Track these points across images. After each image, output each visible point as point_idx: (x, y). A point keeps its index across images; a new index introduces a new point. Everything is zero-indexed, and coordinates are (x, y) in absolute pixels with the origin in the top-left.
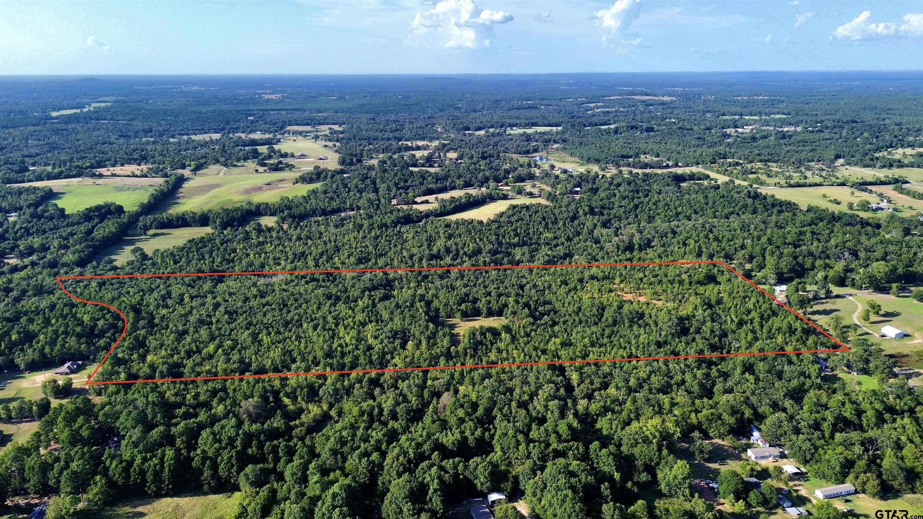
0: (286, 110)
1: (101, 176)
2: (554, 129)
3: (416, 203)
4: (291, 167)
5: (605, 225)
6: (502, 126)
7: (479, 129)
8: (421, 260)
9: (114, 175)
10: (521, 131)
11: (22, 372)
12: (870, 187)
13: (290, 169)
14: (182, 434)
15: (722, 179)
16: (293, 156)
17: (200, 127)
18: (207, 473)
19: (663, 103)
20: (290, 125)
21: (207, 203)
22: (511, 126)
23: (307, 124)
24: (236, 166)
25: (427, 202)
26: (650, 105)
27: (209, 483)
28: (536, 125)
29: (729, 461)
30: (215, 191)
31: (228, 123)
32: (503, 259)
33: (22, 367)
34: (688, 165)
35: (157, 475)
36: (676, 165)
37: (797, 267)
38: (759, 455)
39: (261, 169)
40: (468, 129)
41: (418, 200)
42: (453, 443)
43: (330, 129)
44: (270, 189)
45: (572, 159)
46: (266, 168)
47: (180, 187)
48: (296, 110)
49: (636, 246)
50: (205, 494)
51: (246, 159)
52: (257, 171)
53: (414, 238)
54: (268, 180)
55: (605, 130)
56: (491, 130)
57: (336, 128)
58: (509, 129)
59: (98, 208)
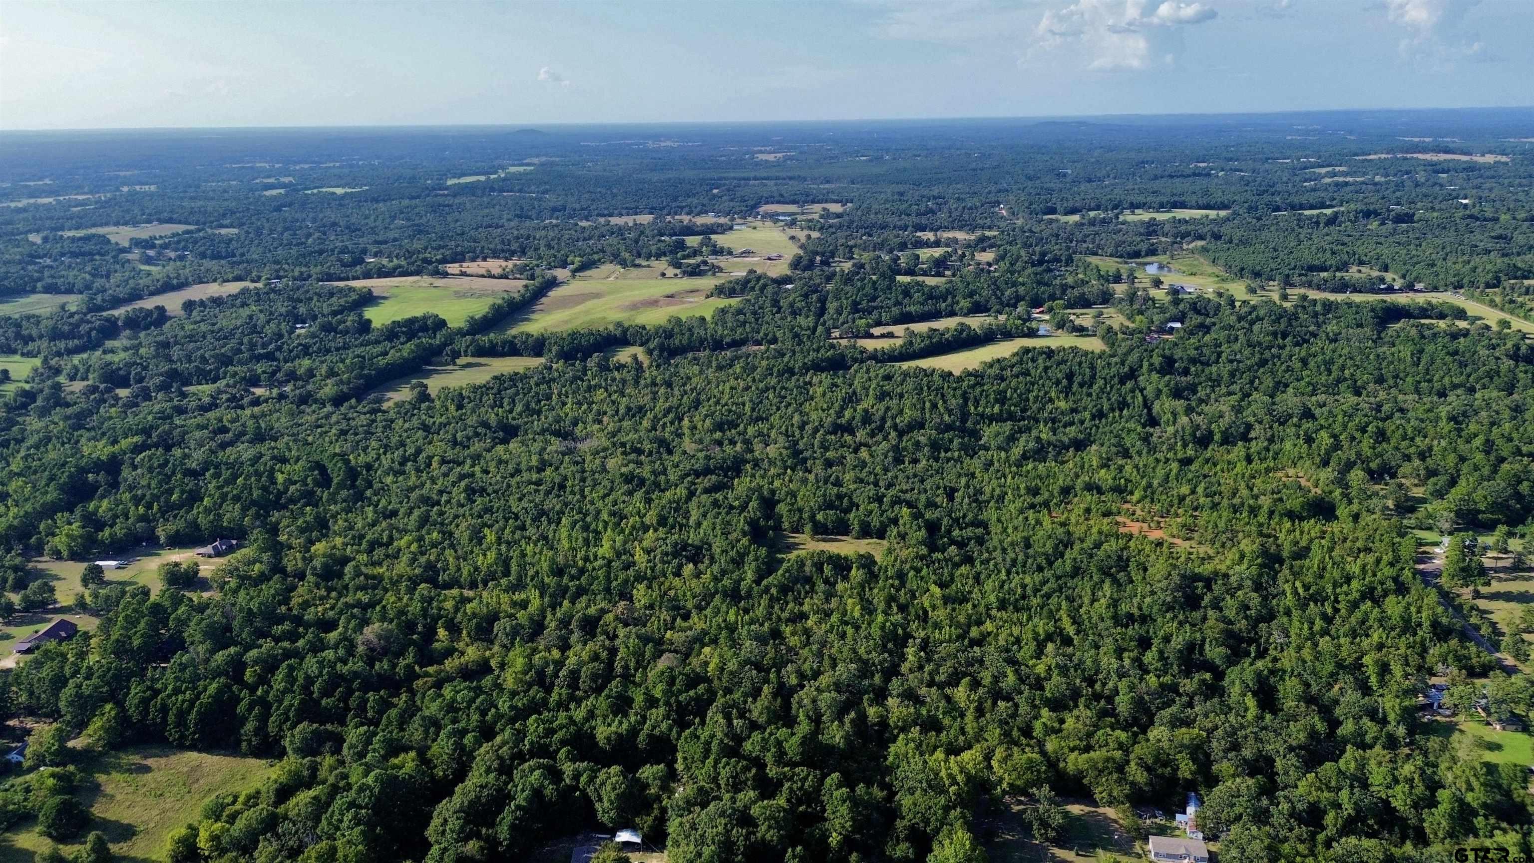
0: (777, 178)
1: (445, 275)
2: (1212, 214)
3: (871, 336)
4: (716, 270)
5: (1177, 394)
6: (1115, 207)
7: (1073, 211)
8: (816, 430)
9: (463, 274)
10: (1145, 216)
13: (714, 274)
14: (256, 662)
15: (1492, 317)
16: (730, 253)
17: (633, 205)
18: (250, 726)
19: (1471, 168)
20: (767, 203)
21: (566, 322)
22: (1133, 207)
23: (794, 202)
24: (639, 266)
25: (890, 335)
26: (1443, 172)
27: (250, 741)
28: (1183, 205)
29: (1100, 851)
30: (589, 304)
31: (675, 199)
32: (951, 441)
33: (162, 539)
34: (1435, 289)
35: (182, 715)
36: (1410, 288)
37: (1512, 502)
38: (1163, 851)
39: (671, 271)
40: (1053, 211)
41: (877, 331)
42: (608, 739)
43: (824, 209)
44: (668, 305)
45: (1211, 269)
46: (678, 271)
47: (545, 295)
48: (791, 178)
49: (1217, 437)
51: (658, 256)
52: (663, 275)
53: (824, 395)
54: (669, 292)
55: (1310, 218)
56: (1092, 214)
57: (835, 208)
58: (1128, 212)
59: (411, 321)
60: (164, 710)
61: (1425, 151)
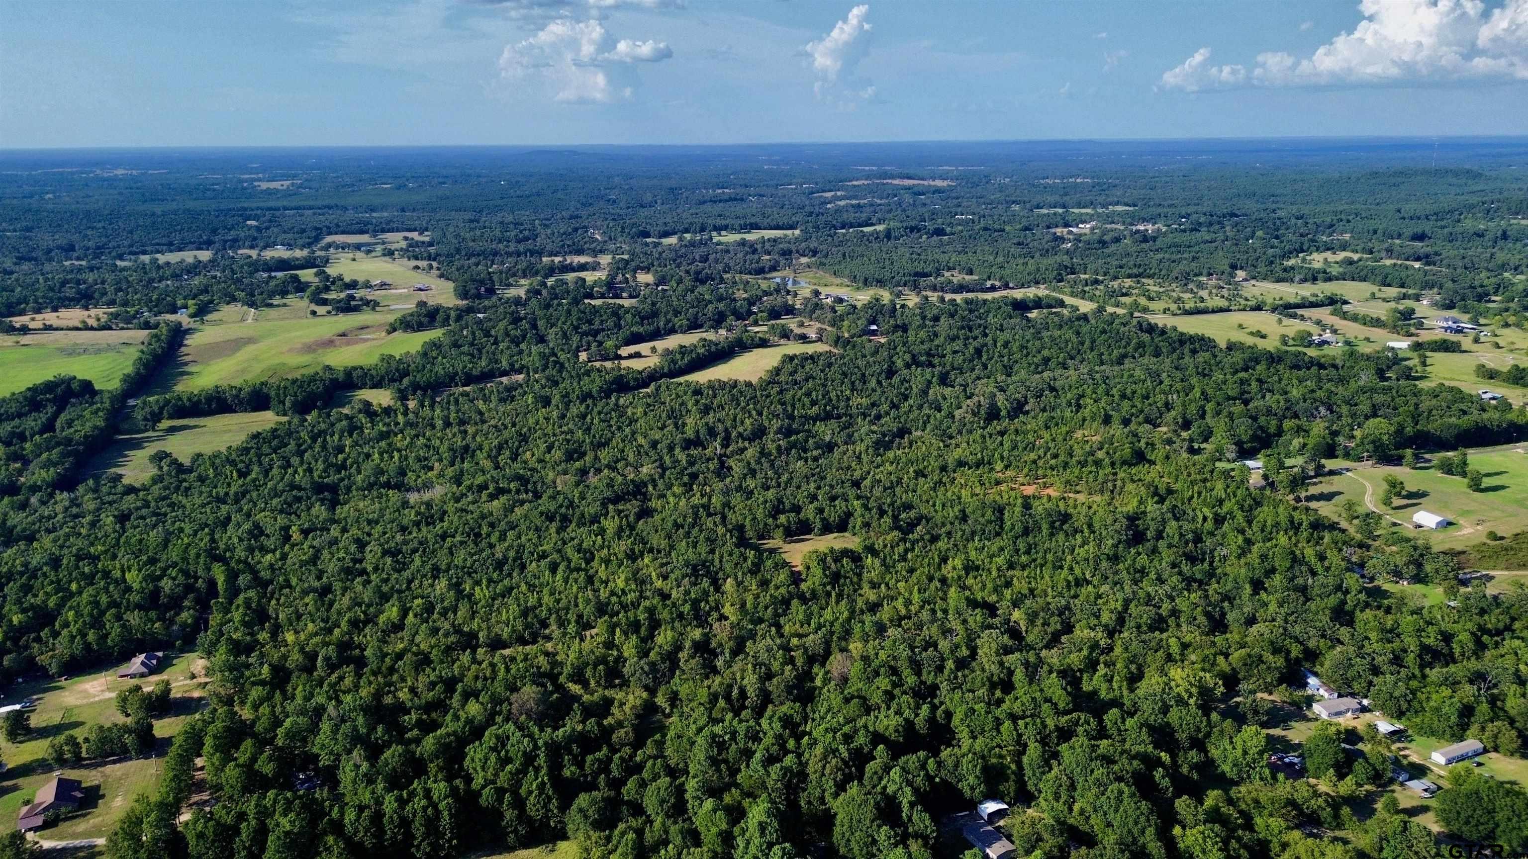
0: (311, 208)
1: (25, 330)
2: (789, 232)
3: (620, 357)
4: (373, 305)
5: (944, 380)
6: (703, 230)
7: (666, 234)
8: (671, 448)
9: (48, 328)
10: (737, 237)
11: (52, 678)
12: (1300, 312)
13: (373, 309)
14: (435, 756)
15: (1083, 305)
16: (367, 285)
17: (164, 241)
18: (509, 814)
20: (330, 234)
21: (243, 371)
22: (718, 229)
23: (362, 232)
24: (271, 305)
25: (638, 355)
26: (923, 194)
27: (516, 831)
28: (757, 227)
29: (1293, 724)
30: (249, 351)
31: (214, 231)
32: (806, 441)
33: (53, 670)
34: (1022, 286)
35: (432, 824)
36: (1006, 286)
37: (1259, 432)
38: (1333, 711)
39: (321, 310)
40: (647, 235)
41: (624, 351)
42: (897, 731)
43: (406, 238)
44: (348, 344)
45: (838, 281)
46: (329, 308)
47: (181, 345)
48: (330, 207)
49: (1003, 413)
50: (511, 849)
51: (284, 293)
52: (314, 313)
53: (646, 414)
54: (341, 328)
55: (871, 234)
56: (688, 236)
57: (415, 235)
58: (714, 234)
59: (49, 387)
60: (405, 823)
61: (893, 177)
